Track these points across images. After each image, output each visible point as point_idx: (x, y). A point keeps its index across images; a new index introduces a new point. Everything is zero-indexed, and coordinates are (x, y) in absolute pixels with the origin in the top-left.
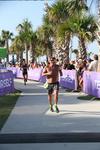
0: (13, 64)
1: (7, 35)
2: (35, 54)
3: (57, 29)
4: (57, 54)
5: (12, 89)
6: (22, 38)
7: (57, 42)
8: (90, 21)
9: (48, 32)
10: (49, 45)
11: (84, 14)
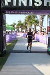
2: (22, 29)
3: (29, 23)
7: (28, 26)
9: (26, 24)
10: (26, 27)
11: (36, 19)
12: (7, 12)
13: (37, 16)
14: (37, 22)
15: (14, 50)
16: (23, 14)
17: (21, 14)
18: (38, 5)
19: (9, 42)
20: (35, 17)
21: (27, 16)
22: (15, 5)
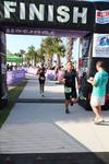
0: (25, 66)
1: (22, 52)
2: (36, 62)
3: (47, 51)
4: (46, 62)
5: (24, 78)
6: (30, 53)
7: (47, 56)
8: (62, 47)
9: (43, 52)
10: (43, 58)
11: (60, 44)
12: (8, 30)
13: (62, 39)
14: (61, 50)
15: (21, 97)
16: (37, 34)
17: (33, 34)
18: (63, 21)
19: (12, 85)
20: (57, 41)
21: (45, 37)
22: (23, 17)
